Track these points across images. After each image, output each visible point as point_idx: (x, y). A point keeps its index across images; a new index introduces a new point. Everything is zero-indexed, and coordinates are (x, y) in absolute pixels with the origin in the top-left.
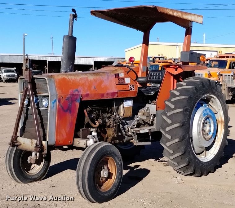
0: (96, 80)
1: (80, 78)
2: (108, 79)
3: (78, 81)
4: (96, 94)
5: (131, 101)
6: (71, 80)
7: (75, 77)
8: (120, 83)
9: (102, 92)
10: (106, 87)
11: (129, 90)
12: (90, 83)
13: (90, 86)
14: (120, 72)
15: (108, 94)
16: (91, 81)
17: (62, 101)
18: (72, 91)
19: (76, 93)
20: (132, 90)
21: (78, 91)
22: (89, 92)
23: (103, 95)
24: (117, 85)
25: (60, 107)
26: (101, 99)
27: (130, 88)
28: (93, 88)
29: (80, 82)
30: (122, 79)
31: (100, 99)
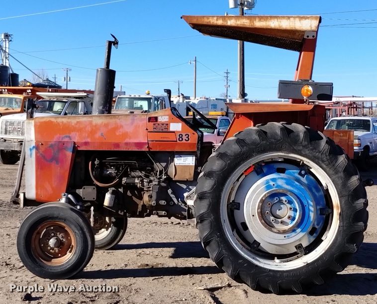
0: (106, 125)
1: (78, 122)
2: (132, 123)
3: (73, 125)
4: (102, 143)
5: (191, 158)
6: (61, 124)
7: (69, 120)
8: (158, 130)
9: (116, 141)
10: (125, 135)
11: (177, 141)
12: (94, 128)
13: (93, 132)
14: (161, 114)
15: (127, 144)
16: (96, 126)
17: (42, 149)
18: (59, 137)
19: (66, 140)
20: (184, 141)
21: (69, 137)
22: (89, 140)
23: (117, 145)
24: (149, 132)
25: (38, 155)
26: (115, 150)
27: (178, 137)
28: (98, 135)
29: (77, 126)
30: (163, 124)
31: (113, 150)
